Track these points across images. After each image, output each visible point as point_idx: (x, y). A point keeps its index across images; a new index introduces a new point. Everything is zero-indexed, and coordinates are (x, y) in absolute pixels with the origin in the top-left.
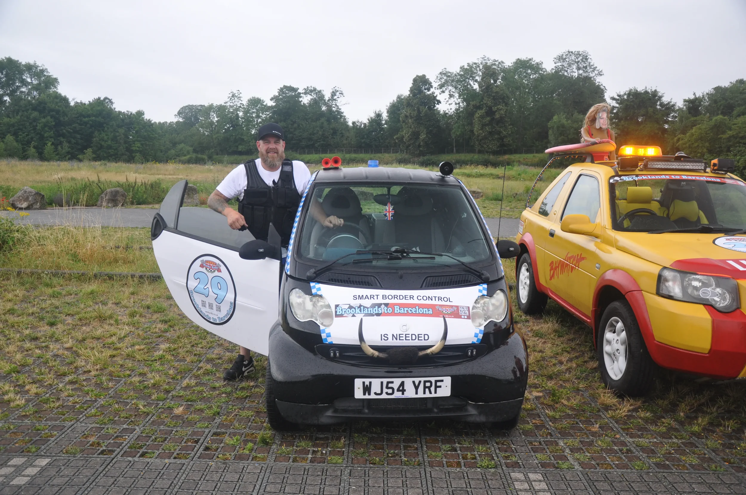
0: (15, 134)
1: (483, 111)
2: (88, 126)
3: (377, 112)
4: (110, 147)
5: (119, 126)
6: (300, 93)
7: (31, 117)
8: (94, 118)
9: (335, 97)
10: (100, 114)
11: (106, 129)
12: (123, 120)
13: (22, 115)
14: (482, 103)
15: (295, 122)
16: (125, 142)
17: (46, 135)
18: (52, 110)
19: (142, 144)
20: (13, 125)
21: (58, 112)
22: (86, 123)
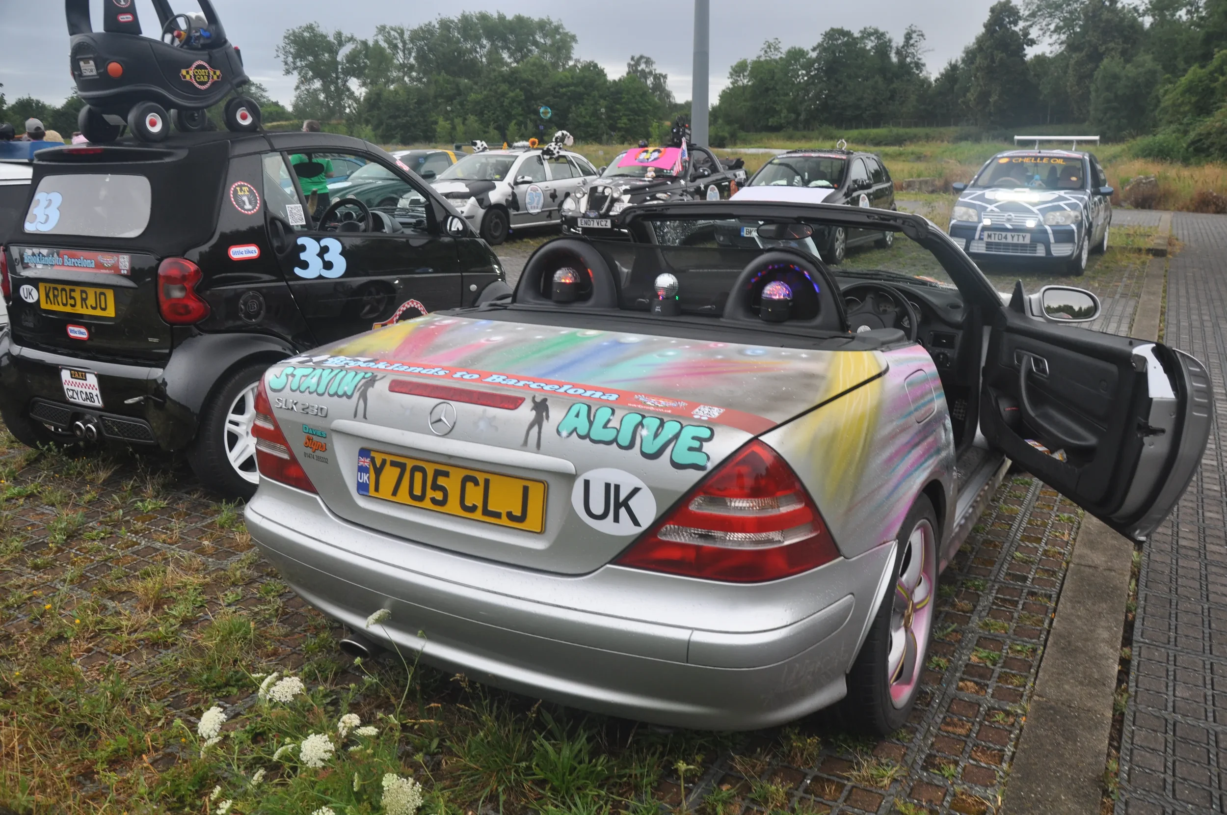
0: (481, 114)
1: (1084, 53)
2: (565, 98)
3: (953, 62)
4: (588, 125)
5: (601, 97)
6: (854, 39)
7: (499, 91)
8: (572, 88)
9: (912, 42)
10: (581, 81)
11: (585, 101)
12: (608, 88)
13: (490, 90)
14: (1083, 40)
15: (840, 82)
16: (609, 117)
17: (513, 112)
18: (524, 81)
19: (630, 120)
20: (478, 103)
21: (530, 83)
22: (564, 94)
